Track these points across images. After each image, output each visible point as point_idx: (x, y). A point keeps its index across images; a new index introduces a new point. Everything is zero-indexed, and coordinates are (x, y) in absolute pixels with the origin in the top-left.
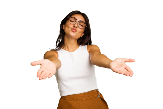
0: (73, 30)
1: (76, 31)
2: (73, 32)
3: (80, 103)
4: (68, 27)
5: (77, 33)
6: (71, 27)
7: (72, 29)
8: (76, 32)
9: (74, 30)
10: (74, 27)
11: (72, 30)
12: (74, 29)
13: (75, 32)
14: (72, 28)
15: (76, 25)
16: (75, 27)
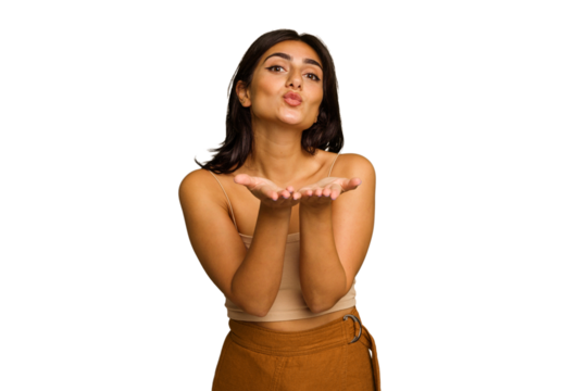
0: (290, 101)
1: (301, 101)
2: (292, 106)
3: (287, 362)
4: (268, 93)
5: (306, 106)
6: (279, 92)
7: (284, 97)
8: (302, 106)
9: (291, 99)
10: (290, 88)
11: (286, 102)
12: (293, 97)
13: (299, 108)
14: (282, 93)
15: (297, 81)
16: (296, 85)
